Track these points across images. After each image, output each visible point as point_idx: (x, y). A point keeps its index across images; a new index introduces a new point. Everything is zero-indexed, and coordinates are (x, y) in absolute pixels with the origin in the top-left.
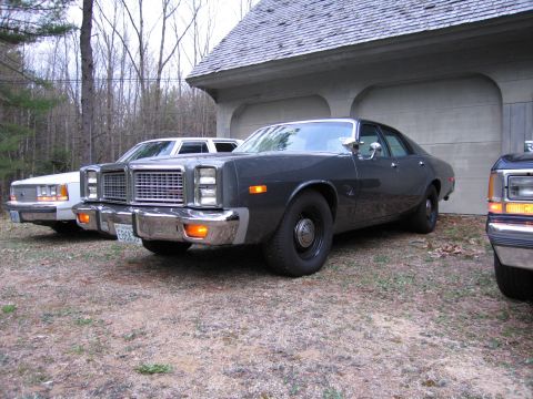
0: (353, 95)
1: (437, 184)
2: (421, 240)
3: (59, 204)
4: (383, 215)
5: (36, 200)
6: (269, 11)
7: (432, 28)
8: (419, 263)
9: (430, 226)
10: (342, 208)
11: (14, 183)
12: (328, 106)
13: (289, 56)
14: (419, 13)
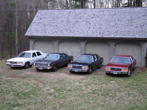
0: (58, 42)
1: (70, 60)
3: (21, 64)
5: (17, 64)
6: (41, 19)
10: (58, 65)
11: (7, 60)
12: (53, 42)
13: (48, 36)
14: (69, 32)
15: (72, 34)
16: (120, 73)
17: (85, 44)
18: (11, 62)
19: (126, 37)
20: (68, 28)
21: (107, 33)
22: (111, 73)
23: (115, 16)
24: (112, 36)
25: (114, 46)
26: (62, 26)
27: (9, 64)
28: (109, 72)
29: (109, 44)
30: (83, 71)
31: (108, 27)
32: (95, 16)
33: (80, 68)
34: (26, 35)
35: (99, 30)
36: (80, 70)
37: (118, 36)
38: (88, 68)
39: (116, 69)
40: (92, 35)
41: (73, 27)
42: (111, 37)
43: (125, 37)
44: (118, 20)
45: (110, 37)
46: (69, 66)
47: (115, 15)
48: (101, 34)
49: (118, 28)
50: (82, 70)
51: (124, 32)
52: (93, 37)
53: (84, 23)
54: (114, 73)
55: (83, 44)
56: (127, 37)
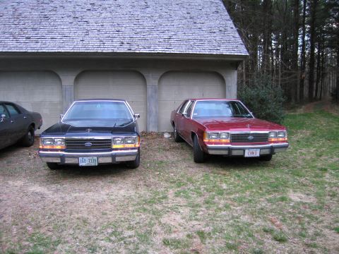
2: (26, 150)
4: (9, 142)
8: (25, 162)
9: (31, 143)
14: (23, 40)
15: (32, 45)
17: (74, 77)
19: (198, 53)
20: (17, 31)
22: (235, 153)
28: (225, 153)
29: (145, 75)
30: (118, 159)
31: (139, 30)
32: (96, 7)
33: (106, 145)
35: (115, 35)
36: (103, 157)
37: (175, 51)
38: (138, 145)
39: (250, 137)
40: (99, 47)
41: (34, 29)
42: (156, 52)
43: (195, 53)
44: (160, 17)
46: (45, 144)
48: (126, 46)
50: (114, 156)
52: (104, 51)
53: (68, 20)
54: (247, 155)
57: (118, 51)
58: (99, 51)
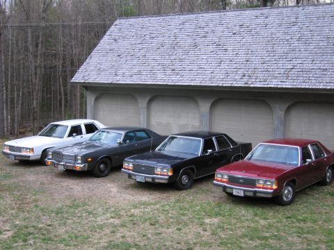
0: (148, 99)
3: (30, 154)
5: (21, 152)
6: (115, 40)
7: (169, 84)
11: (6, 143)
13: (118, 82)
14: (169, 72)
16: (251, 194)
18: (12, 148)
19: (310, 87)
20: (168, 62)
21: (260, 76)
22: (228, 191)
23: (294, 28)
24: (274, 83)
25: (283, 113)
26: (158, 57)
27: (8, 151)
29: (272, 106)
30: (156, 181)
31: (268, 59)
32: (242, 30)
34: (74, 80)
35: (242, 66)
36: (148, 178)
37: (288, 85)
38: (170, 174)
39: (241, 181)
40: (223, 80)
41: (181, 60)
42: (269, 86)
43: (307, 87)
44: (299, 40)
45: (266, 86)
46: (125, 165)
47: (295, 24)
48: (245, 79)
49: (294, 61)
50: (153, 179)
51: (310, 71)
52: (224, 85)
53: (211, 48)
54: (234, 193)
55: (205, 106)
56: (314, 87)
57: (236, 85)
58: (220, 85)
